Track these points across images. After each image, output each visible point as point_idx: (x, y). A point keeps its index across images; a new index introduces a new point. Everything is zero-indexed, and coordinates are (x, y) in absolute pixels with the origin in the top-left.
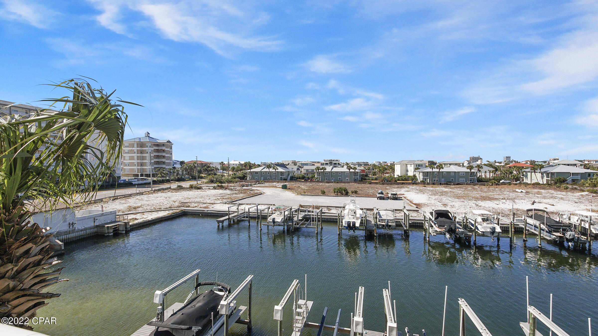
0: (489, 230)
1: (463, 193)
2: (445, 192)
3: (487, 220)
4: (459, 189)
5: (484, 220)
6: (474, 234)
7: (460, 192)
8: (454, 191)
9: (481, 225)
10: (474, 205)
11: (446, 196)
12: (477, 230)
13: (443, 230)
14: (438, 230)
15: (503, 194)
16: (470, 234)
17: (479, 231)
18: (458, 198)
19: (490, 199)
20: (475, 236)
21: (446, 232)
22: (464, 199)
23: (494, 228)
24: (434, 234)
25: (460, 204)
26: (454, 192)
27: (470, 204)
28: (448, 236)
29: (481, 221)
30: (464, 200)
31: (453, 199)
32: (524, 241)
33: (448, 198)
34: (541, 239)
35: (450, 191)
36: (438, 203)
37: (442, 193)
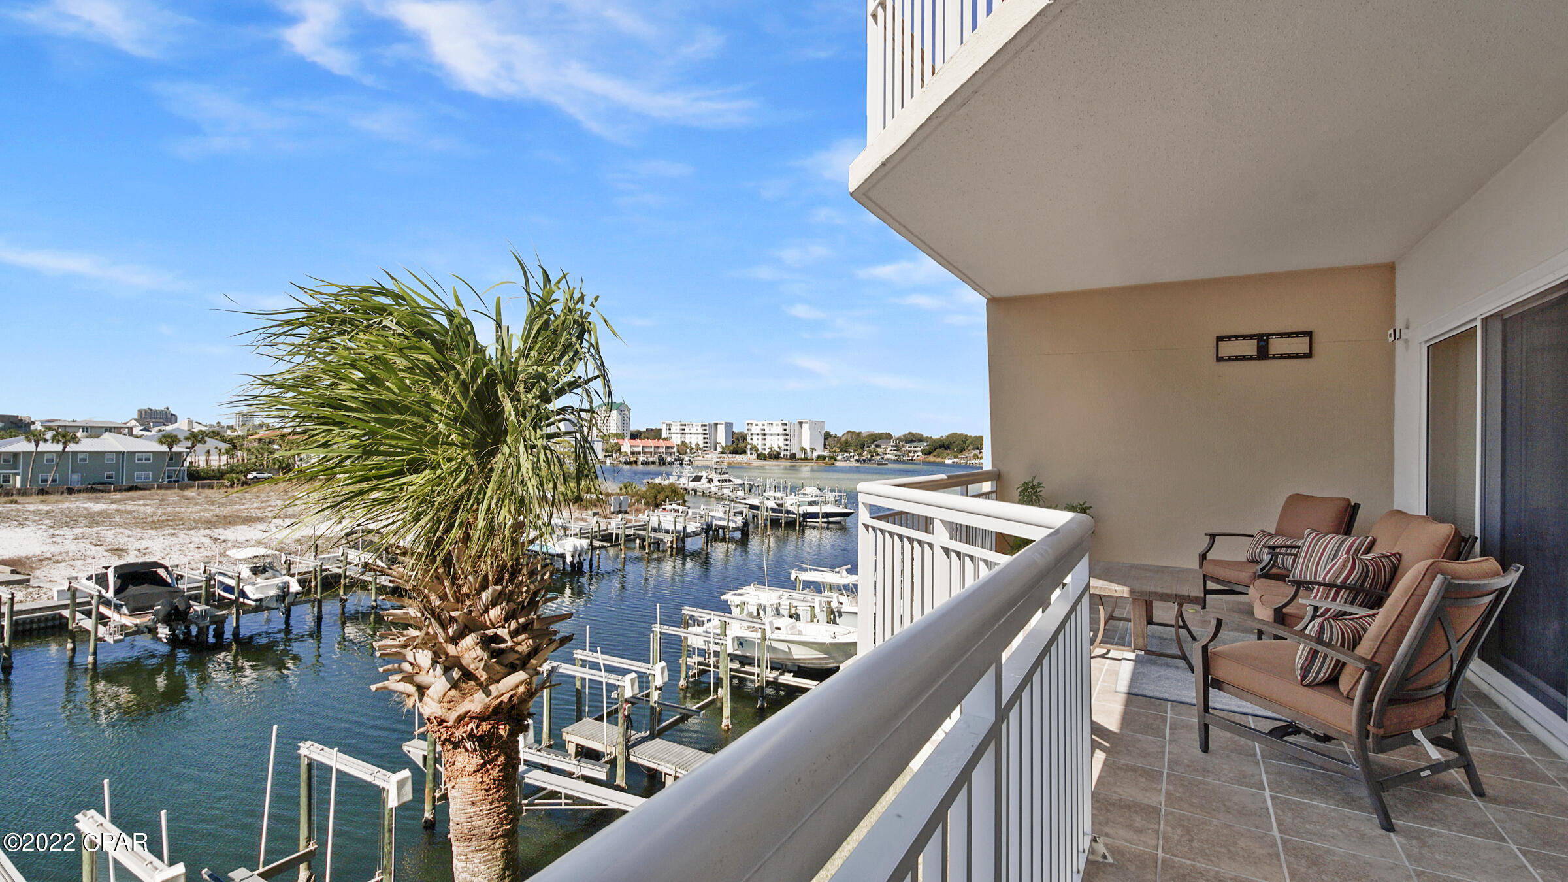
0: (273, 592)
1: (160, 512)
2: (100, 513)
3: (264, 570)
4: (141, 502)
5: (255, 571)
6: (234, 611)
7: (149, 510)
8: (128, 508)
9: (253, 584)
10: (207, 541)
11: (110, 525)
12: (241, 600)
13: (145, 619)
14: (129, 621)
15: (270, 506)
16: (224, 612)
17: (246, 601)
18: (152, 528)
19: (248, 521)
20: (238, 614)
21: (156, 623)
22: (175, 529)
23: (286, 586)
24: (115, 638)
25: (167, 542)
26: (130, 513)
27: (193, 539)
28: (163, 632)
29: (251, 574)
30: (173, 531)
31: (138, 532)
32: (343, 601)
33: (120, 531)
34: (376, 588)
35: (118, 510)
36: (93, 547)
37: (93, 519)
